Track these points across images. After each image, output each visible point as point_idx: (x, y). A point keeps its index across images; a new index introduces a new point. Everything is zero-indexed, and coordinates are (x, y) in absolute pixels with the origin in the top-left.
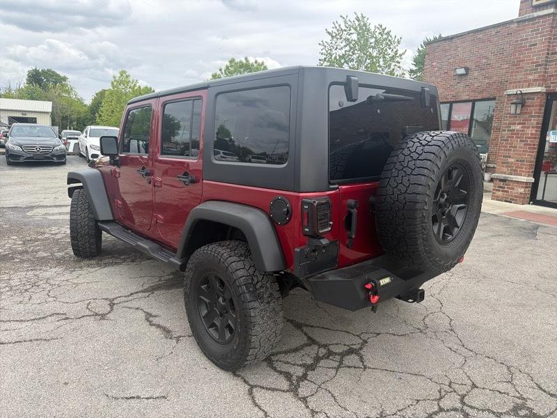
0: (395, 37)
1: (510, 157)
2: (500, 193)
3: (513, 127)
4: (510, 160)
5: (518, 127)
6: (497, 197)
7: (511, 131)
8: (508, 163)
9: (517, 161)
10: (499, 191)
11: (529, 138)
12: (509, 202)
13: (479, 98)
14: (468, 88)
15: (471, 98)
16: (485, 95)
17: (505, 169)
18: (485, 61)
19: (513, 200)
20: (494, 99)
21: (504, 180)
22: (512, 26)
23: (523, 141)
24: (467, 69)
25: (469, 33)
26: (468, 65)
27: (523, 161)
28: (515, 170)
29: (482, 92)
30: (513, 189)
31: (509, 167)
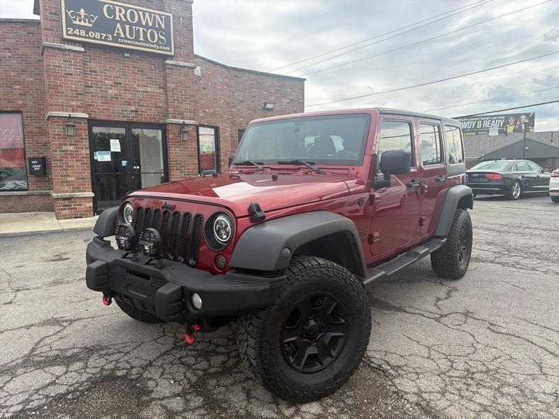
1: (69, 176)
2: (67, 212)
3: (65, 148)
4: (69, 179)
5: (71, 148)
6: (64, 216)
7: (63, 151)
8: (69, 182)
9: (78, 179)
10: (66, 209)
11: (84, 158)
12: (80, 217)
17: (67, 188)
19: (84, 214)
21: (69, 199)
23: (79, 160)
27: (84, 179)
28: (77, 188)
30: (81, 205)
31: (70, 185)
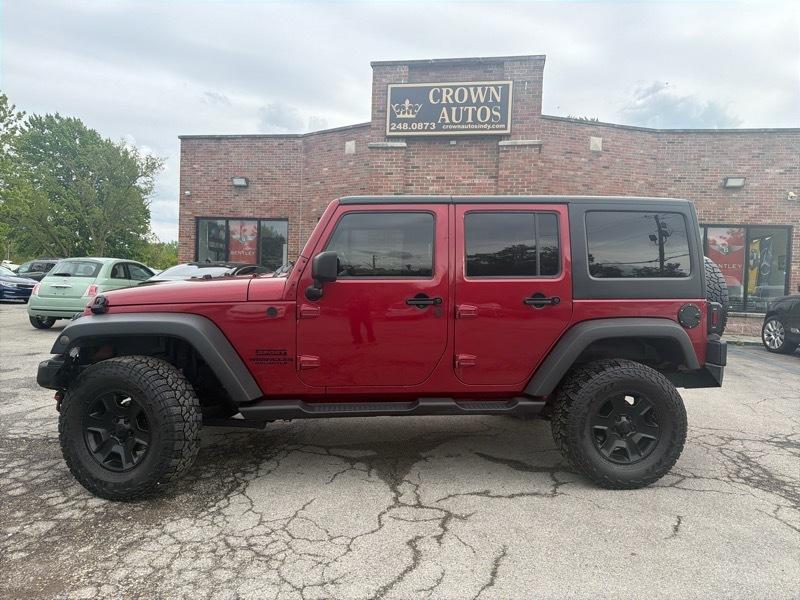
0: (14, 106)
13: (267, 216)
14: (249, 203)
15: (256, 216)
16: (275, 214)
18: (269, 174)
20: (287, 219)
22: (296, 141)
24: (247, 180)
25: (244, 137)
26: (247, 175)
29: (270, 209)
